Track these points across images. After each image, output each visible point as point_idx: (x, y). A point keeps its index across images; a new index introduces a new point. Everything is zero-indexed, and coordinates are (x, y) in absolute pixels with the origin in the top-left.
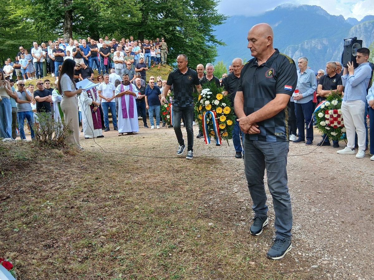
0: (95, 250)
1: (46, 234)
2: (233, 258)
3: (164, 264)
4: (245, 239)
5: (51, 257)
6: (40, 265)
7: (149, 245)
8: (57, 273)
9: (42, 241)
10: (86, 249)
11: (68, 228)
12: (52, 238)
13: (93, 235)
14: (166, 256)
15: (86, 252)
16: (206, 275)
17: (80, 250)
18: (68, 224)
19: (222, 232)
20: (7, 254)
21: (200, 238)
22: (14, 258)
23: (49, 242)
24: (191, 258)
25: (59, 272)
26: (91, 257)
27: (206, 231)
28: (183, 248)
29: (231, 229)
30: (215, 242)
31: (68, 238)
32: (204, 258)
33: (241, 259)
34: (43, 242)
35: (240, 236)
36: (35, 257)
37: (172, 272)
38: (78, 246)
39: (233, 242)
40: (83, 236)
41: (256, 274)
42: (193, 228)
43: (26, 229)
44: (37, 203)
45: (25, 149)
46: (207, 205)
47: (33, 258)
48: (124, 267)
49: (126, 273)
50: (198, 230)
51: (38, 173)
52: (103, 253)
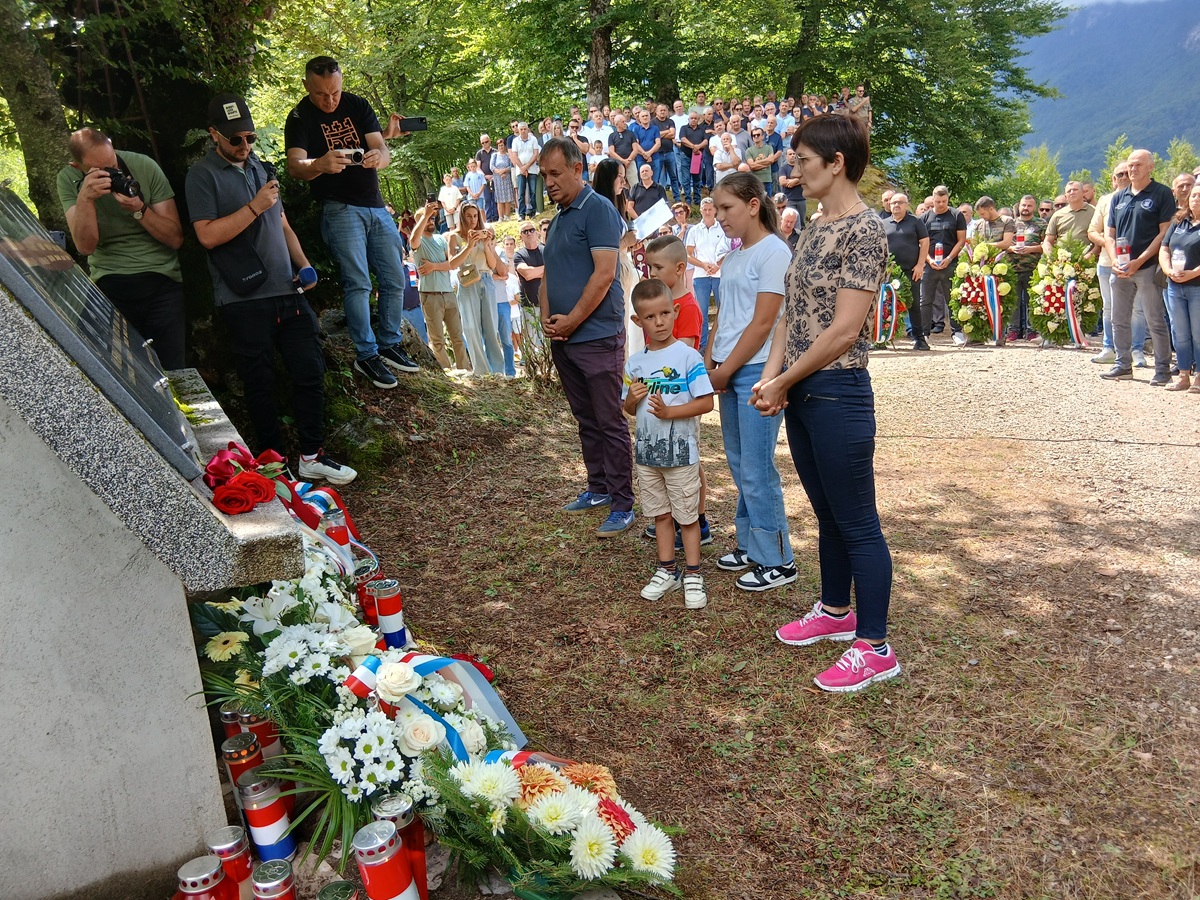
0: (680, 664)
1: (559, 608)
2: (1081, 735)
3: (870, 725)
4: (1123, 685)
5: (573, 667)
6: (549, 682)
8: (591, 708)
9: (550, 626)
10: (657, 659)
11: (611, 599)
12: (574, 621)
13: (675, 626)
14: (876, 705)
15: (657, 666)
16: (995, 772)
17: (644, 658)
18: (610, 591)
19: (1047, 660)
20: (474, 647)
21: (976, 668)
23: (566, 628)
24: (949, 718)
26: (671, 680)
27: (995, 650)
28: (925, 687)
29: (1077, 654)
30: (1025, 684)
31: (612, 624)
32: (990, 725)
33: (1108, 739)
34: (553, 629)
35: (1106, 675)
36: (538, 663)
37: (895, 749)
38: (638, 647)
39: (1083, 690)
40: (648, 624)
41: (1156, 786)
42: (954, 638)
43: (512, 592)
44: (534, 531)
45: (503, 397)
46: (995, 578)
47: (533, 665)
48: (759, 717)
49: (764, 732)
50: (971, 646)
51: (534, 459)
52: (700, 674)
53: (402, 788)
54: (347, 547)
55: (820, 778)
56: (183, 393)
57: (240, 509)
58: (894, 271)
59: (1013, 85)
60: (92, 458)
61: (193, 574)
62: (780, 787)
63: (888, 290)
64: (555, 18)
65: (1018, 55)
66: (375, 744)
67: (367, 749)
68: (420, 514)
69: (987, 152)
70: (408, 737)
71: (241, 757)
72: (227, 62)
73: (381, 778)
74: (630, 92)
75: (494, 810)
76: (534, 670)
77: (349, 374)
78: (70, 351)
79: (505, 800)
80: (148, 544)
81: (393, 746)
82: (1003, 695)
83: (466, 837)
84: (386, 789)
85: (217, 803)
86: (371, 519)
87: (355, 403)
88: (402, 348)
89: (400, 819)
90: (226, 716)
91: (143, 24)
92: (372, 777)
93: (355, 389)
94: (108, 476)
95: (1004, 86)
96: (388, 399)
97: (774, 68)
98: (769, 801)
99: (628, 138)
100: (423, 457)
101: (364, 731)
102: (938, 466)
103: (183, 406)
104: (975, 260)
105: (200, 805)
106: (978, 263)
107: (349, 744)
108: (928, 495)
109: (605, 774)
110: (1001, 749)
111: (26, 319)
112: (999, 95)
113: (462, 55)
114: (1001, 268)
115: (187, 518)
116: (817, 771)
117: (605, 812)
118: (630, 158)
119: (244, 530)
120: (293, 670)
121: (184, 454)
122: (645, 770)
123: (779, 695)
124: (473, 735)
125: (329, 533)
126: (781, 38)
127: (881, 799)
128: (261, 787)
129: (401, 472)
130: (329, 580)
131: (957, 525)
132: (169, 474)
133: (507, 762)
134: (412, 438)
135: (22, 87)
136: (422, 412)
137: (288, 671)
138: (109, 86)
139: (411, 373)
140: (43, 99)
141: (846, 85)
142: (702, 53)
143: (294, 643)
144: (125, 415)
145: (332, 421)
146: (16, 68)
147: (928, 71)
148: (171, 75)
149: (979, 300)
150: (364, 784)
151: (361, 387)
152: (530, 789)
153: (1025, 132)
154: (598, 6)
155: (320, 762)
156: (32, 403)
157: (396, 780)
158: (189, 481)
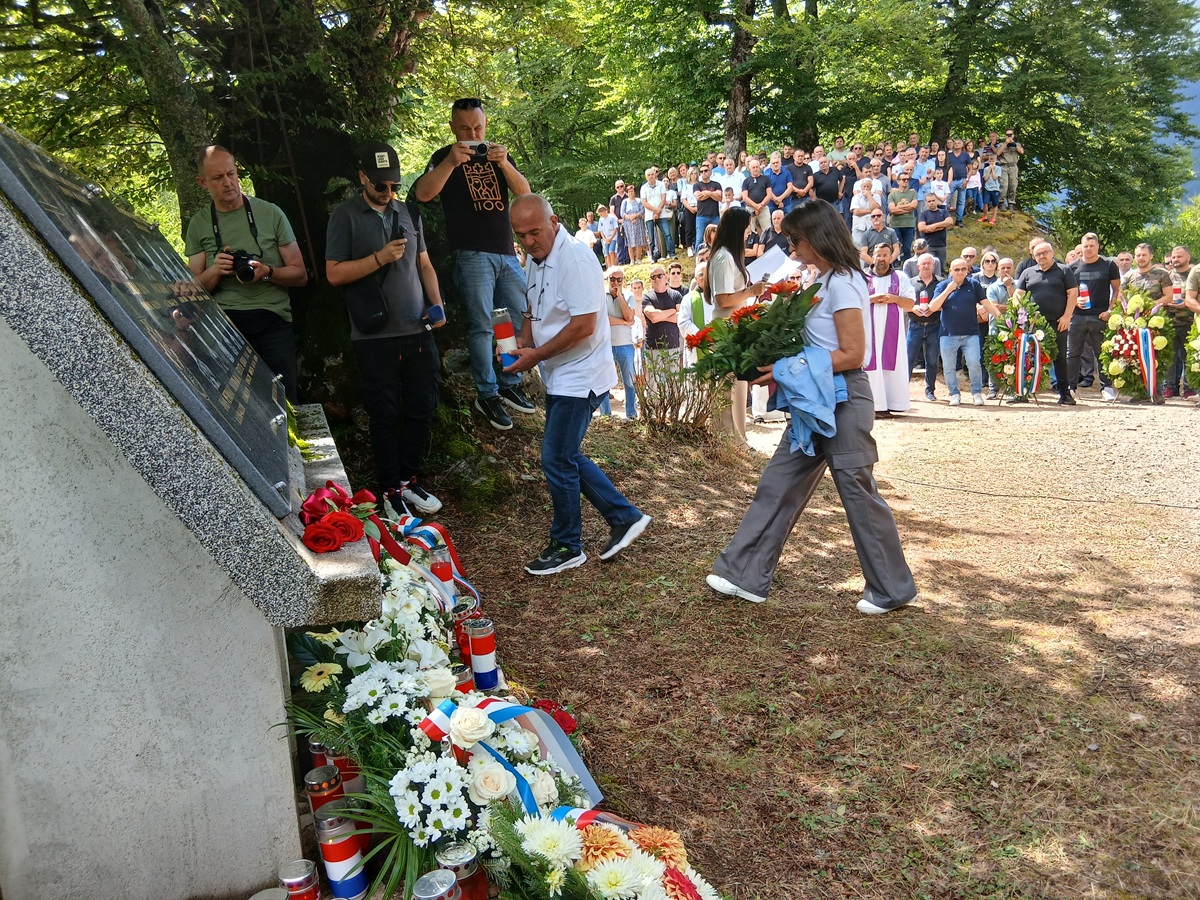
0: (774, 726)
1: (653, 658)
3: (973, 809)
5: (663, 721)
6: (636, 736)
7: (929, 742)
8: (677, 766)
9: (644, 677)
10: (751, 719)
11: (708, 652)
12: (667, 673)
13: (772, 685)
14: (981, 787)
15: (750, 727)
16: (1107, 870)
17: (736, 717)
18: (707, 644)
19: (1174, 749)
20: (564, 692)
21: (1095, 755)
22: (580, 707)
23: (660, 680)
24: (1061, 807)
25: (681, 762)
26: (764, 743)
27: (1119, 735)
28: (1037, 772)
30: (1149, 775)
31: (707, 679)
32: (1106, 818)
34: (646, 680)
36: (627, 714)
37: (998, 837)
38: (731, 705)
40: (744, 681)
42: (1074, 719)
43: (608, 638)
44: (637, 577)
45: (616, 440)
46: (1126, 657)
47: (622, 716)
48: (853, 790)
49: (858, 807)
50: (1091, 730)
51: (643, 504)
52: (795, 739)
53: (468, 837)
54: (450, 584)
55: (914, 862)
56: (303, 429)
57: (325, 548)
58: (1037, 321)
59: (1175, 130)
60: (186, 495)
61: (275, 610)
62: (868, 868)
63: (1031, 341)
64: (696, 66)
65: (1182, 99)
66: (443, 790)
67: (435, 794)
68: (525, 553)
69: (1146, 199)
70: (478, 784)
71: (321, 789)
72: (368, 115)
73: (446, 826)
74: (769, 138)
75: (553, 869)
76: (623, 721)
77: (467, 412)
78: (174, 392)
79: (565, 860)
80: (234, 579)
81: (461, 793)
82: (1121, 786)
83: (529, 893)
84: (453, 836)
85: (293, 835)
86: (479, 556)
87: (471, 441)
88: (520, 389)
89: (462, 869)
90: (314, 746)
91: (291, 77)
92: (438, 824)
93: (472, 427)
94: (201, 512)
95: (1166, 132)
96: (503, 438)
97: (918, 113)
98: (856, 882)
99: (762, 184)
100: (533, 497)
101: (433, 776)
102: (1073, 531)
103: (300, 442)
104: (1129, 312)
105: (277, 836)
106: (1133, 315)
107: (418, 787)
108: (1060, 561)
109: (675, 841)
110: (1115, 845)
111: (132, 362)
112: (1161, 141)
113: (602, 104)
114: (1158, 321)
115: (272, 556)
116: (911, 855)
117: (670, 882)
118: (763, 203)
119: (326, 569)
120: (372, 708)
121: (277, 493)
122: (727, 837)
123: (877, 768)
124: (544, 788)
125: (434, 570)
126: (927, 83)
127: (978, 890)
128: (336, 823)
129: (510, 510)
130: (427, 616)
131: (1087, 596)
132: (259, 511)
133: (570, 822)
134: (523, 477)
135: (179, 136)
136: (535, 452)
137: (366, 709)
138: (259, 135)
139: (527, 414)
140: (198, 147)
141: (995, 131)
142: (844, 99)
143: (374, 681)
144: (222, 454)
145: (448, 457)
146: (175, 118)
147: (1082, 116)
148: (316, 124)
149: (1133, 353)
150: (429, 830)
151: (478, 425)
152: (594, 850)
153: (1189, 179)
154: (739, 54)
155: (388, 804)
156: (133, 441)
157: (462, 828)
158: (280, 519)
